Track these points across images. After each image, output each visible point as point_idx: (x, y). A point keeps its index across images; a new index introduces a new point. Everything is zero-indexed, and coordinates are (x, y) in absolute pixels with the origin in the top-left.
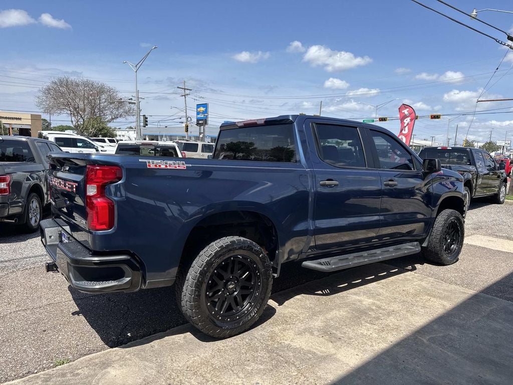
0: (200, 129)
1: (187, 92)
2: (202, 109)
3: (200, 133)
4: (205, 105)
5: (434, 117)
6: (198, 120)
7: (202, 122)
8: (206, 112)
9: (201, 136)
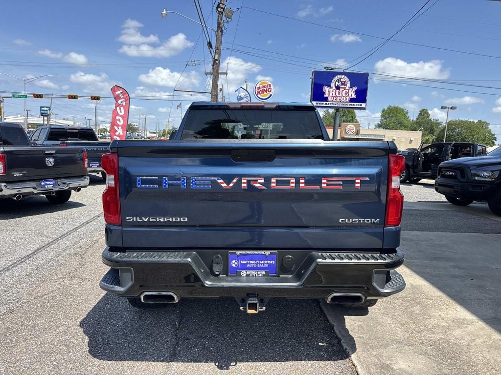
5: (94, 98)
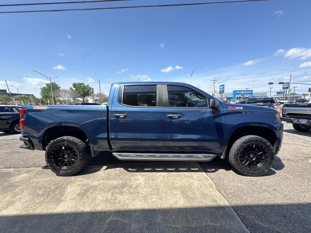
0: (221, 95)
1: (215, 81)
2: (222, 87)
3: (221, 96)
4: (223, 85)
6: (220, 91)
7: (222, 92)
8: (224, 88)
9: (221, 97)
